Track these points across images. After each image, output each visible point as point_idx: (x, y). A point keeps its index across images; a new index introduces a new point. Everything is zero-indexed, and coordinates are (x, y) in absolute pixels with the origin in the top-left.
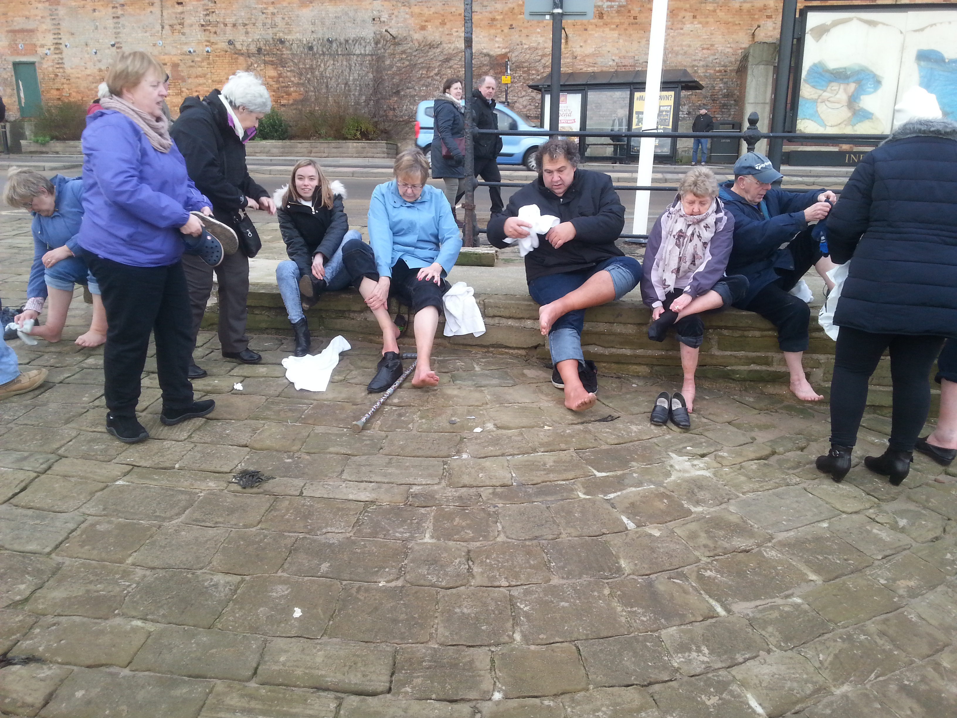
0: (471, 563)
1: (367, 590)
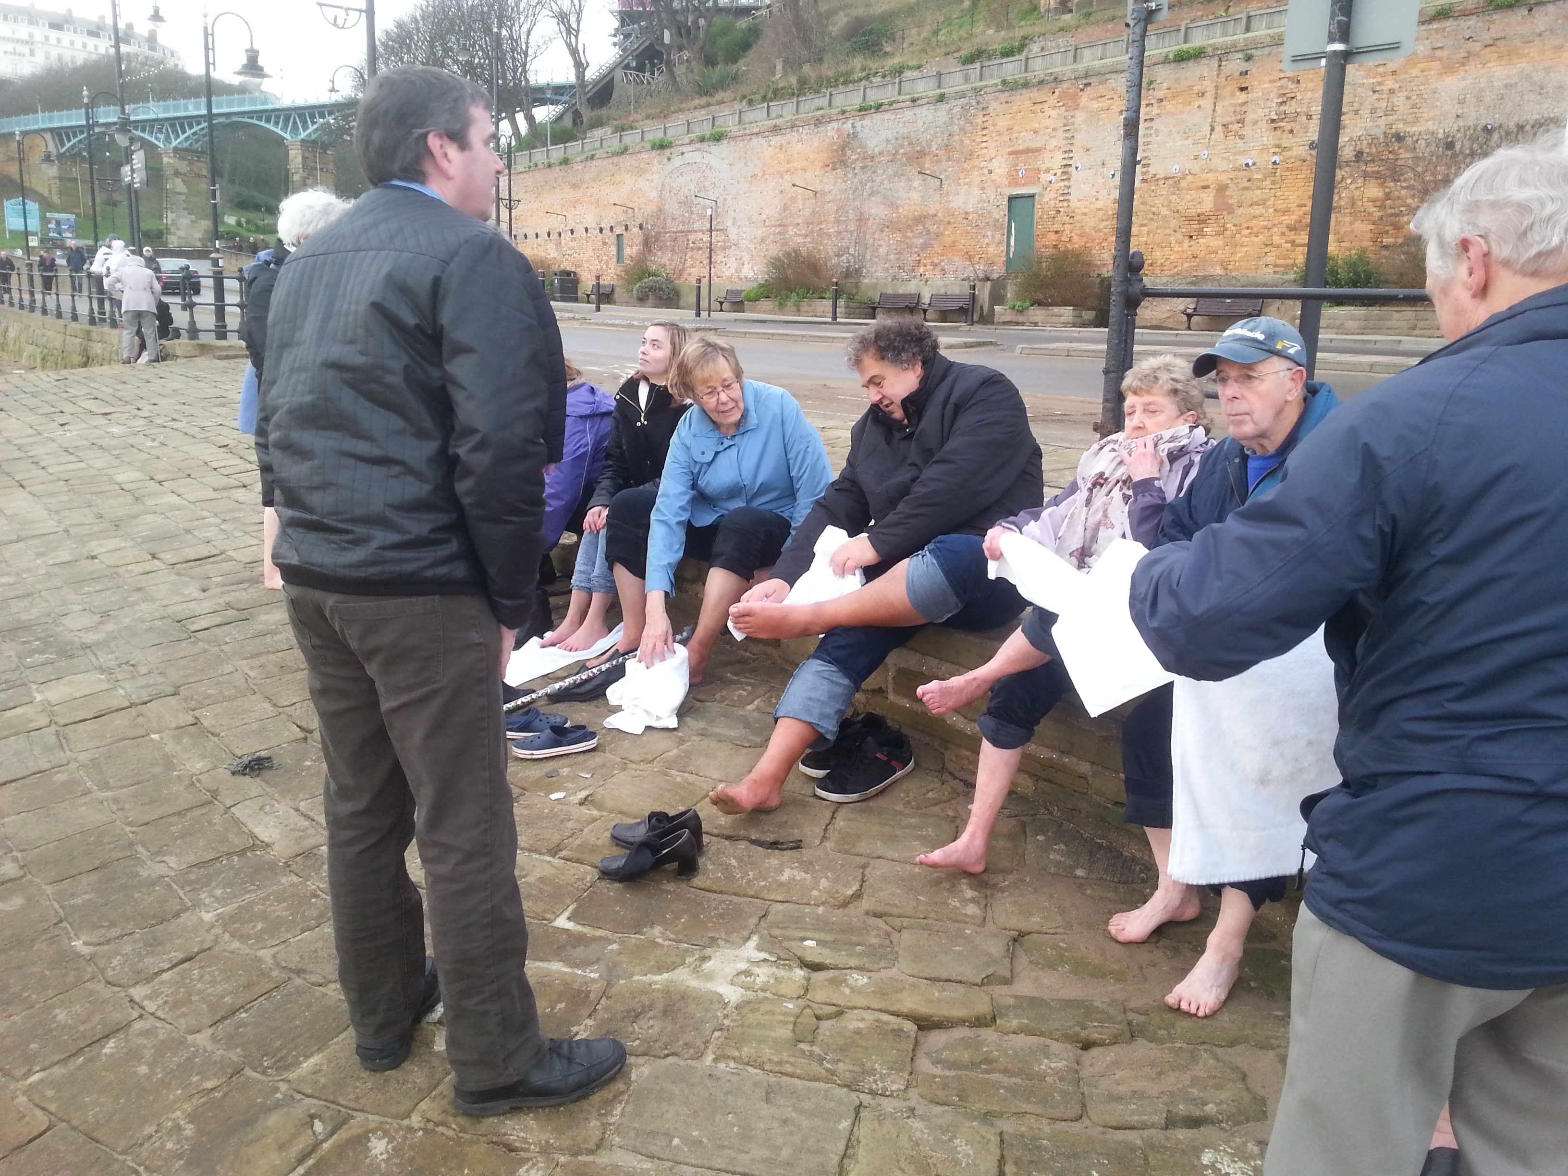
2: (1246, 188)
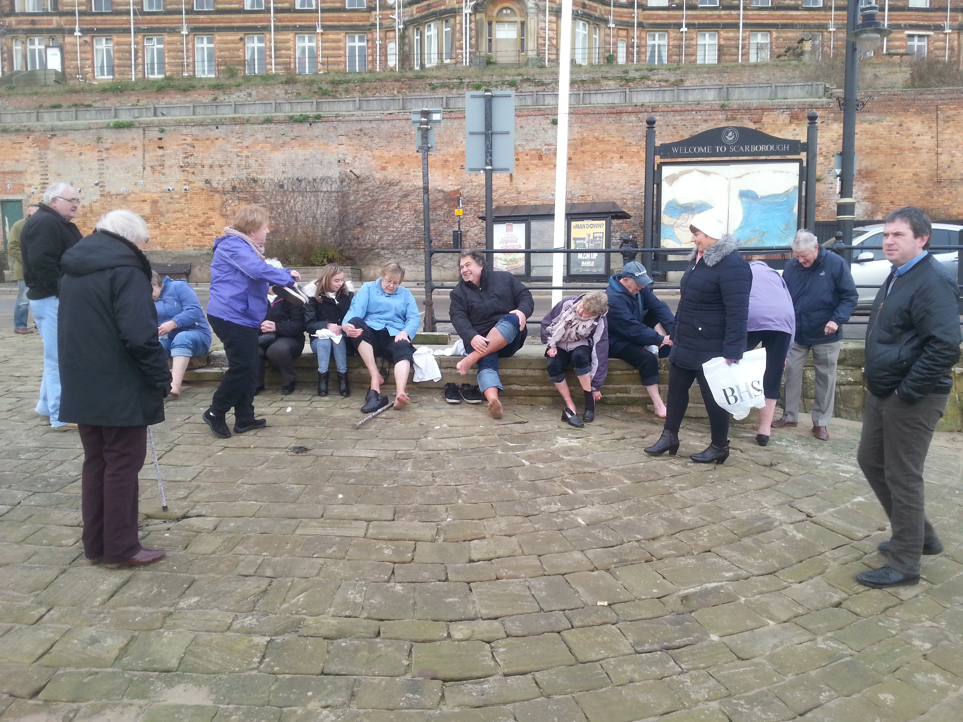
0: (434, 478)
1: (377, 488)
2: (170, 203)
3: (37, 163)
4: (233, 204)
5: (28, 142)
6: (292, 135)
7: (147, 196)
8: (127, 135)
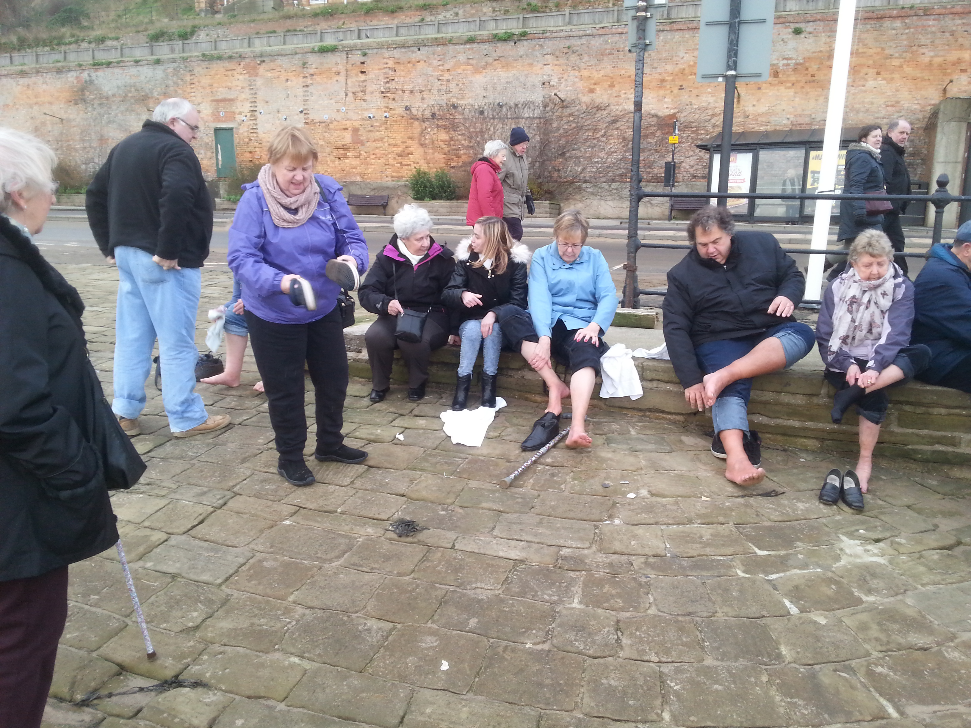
0: (619, 633)
1: (514, 650)
2: (370, 131)
3: (247, 90)
4: (432, 133)
5: (239, 69)
6: (495, 55)
7: (348, 124)
8: (331, 59)
